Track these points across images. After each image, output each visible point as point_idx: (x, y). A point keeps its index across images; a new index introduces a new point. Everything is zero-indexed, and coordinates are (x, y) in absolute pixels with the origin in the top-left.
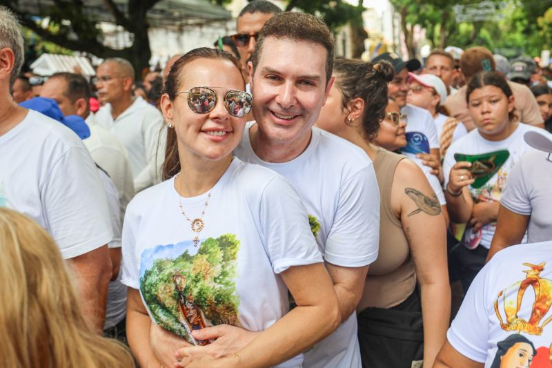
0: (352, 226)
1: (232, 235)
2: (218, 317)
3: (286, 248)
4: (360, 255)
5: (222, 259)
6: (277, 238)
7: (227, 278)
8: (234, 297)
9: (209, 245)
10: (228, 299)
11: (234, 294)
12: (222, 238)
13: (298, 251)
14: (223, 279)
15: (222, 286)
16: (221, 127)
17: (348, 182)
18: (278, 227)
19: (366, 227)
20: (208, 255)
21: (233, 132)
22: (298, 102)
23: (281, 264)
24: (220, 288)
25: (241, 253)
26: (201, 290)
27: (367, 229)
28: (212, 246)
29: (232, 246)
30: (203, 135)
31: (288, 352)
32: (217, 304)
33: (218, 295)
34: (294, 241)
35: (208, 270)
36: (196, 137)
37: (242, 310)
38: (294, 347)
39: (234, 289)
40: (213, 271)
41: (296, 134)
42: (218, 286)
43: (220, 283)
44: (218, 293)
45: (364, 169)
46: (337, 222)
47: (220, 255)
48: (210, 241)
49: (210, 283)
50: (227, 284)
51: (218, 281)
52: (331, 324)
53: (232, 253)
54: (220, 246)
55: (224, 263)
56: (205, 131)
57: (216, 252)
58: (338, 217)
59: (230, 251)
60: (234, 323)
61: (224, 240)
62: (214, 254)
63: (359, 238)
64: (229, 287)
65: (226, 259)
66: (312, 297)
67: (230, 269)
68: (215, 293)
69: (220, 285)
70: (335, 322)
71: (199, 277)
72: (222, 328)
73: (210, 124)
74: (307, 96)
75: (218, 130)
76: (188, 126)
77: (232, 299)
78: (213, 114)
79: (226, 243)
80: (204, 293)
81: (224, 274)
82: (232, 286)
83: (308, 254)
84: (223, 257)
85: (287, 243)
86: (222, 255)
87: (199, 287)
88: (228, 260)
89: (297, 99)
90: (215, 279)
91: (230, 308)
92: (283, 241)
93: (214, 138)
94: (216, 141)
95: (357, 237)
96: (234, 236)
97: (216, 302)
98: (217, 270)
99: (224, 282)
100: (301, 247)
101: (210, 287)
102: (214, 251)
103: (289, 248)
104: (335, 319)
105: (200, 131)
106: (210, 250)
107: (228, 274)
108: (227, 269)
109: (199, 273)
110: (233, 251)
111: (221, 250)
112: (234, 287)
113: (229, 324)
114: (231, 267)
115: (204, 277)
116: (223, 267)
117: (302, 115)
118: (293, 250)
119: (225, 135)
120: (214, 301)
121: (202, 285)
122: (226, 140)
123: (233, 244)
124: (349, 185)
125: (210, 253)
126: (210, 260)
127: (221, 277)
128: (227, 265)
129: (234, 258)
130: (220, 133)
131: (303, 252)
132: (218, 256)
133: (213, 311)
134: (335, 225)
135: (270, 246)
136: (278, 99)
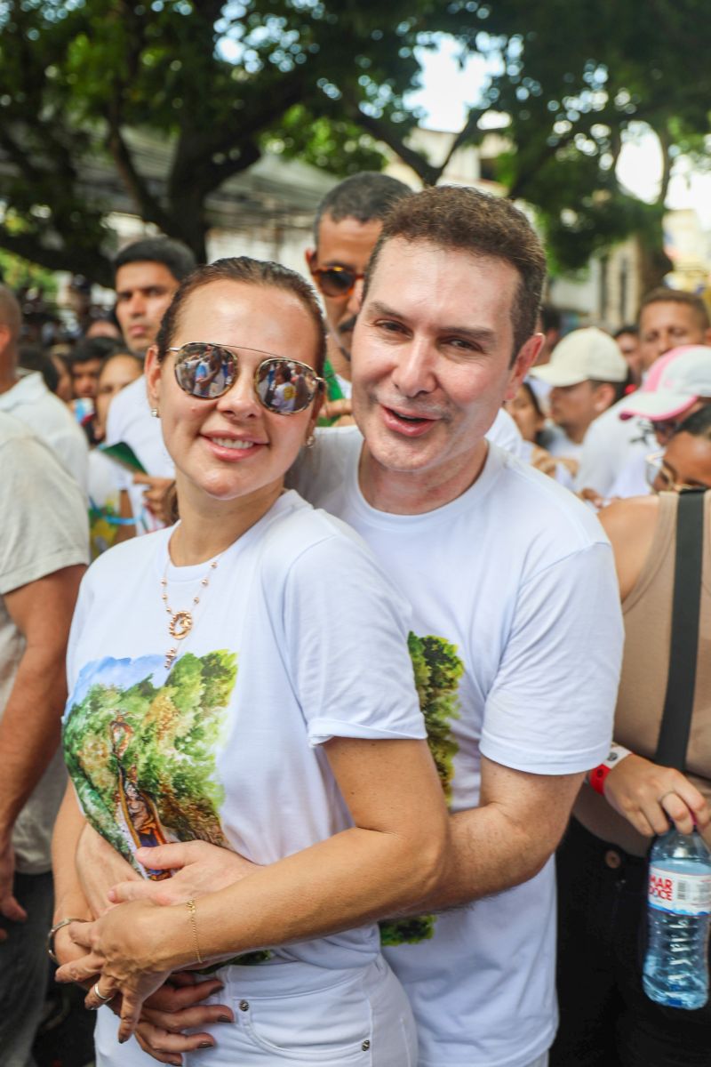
0: (536, 680)
1: (230, 653)
2: (187, 825)
3: (326, 695)
4: (551, 749)
5: (199, 702)
6: (312, 671)
7: (199, 744)
8: (211, 785)
9: (183, 669)
10: (199, 787)
11: (211, 778)
12: (212, 657)
13: (354, 706)
14: (191, 744)
15: (188, 758)
16: (238, 432)
18: (316, 648)
19: (570, 687)
20: (176, 689)
21: (269, 445)
22: (438, 384)
23: (326, 726)
24: (184, 761)
25: (236, 691)
26: (150, 759)
27: (576, 691)
28: (188, 672)
29: (224, 678)
30: (203, 445)
31: (303, 921)
32: (178, 796)
33: (179, 776)
34: (344, 684)
35: (170, 720)
36: (191, 445)
37: (228, 815)
38: (319, 912)
39: (210, 769)
40: (177, 724)
41: (432, 458)
42: (179, 757)
43: (185, 751)
44: (178, 771)
45: (579, 554)
46: (506, 667)
47: (199, 690)
48: (189, 659)
49: (166, 748)
50: (198, 755)
51: (182, 746)
52: (418, 878)
53: (222, 692)
54: (203, 673)
55: (200, 710)
56: (209, 437)
57: (193, 685)
58: (509, 656)
59: (218, 686)
60: (218, 841)
61: (213, 662)
62: (187, 690)
63: (554, 710)
64: (202, 763)
65: (206, 702)
66: (381, 814)
67: (211, 724)
68: (173, 770)
69: (183, 756)
70: (429, 876)
71: (151, 733)
72: (196, 848)
73: (217, 424)
74: (459, 373)
75: (233, 438)
76: (176, 421)
77: (206, 789)
78: (224, 403)
79: (214, 668)
80: (155, 767)
81: (196, 733)
82: (207, 763)
83: (376, 716)
84: (203, 698)
85: (330, 685)
86: (202, 693)
87: (148, 754)
88: (210, 705)
89: (436, 379)
90: (177, 740)
91: (205, 809)
92: (322, 680)
93: (222, 452)
94: (225, 461)
95: (549, 705)
96: (233, 655)
97: (175, 791)
98: (185, 722)
99: (192, 749)
100: (361, 699)
101: (167, 757)
102: (188, 682)
103: (333, 696)
104: (429, 869)
105: (197, 434)
106: (182, 680)
107: (202, 735)
108: (204, 723)
109: (152, 725)
110: (224, 687)
111: (203, 681)
112: (213, 764)
113: (210, 842)
114: (212, 719)
115: (158, 733)
116: (197, 718)
117: (446, 420)
118: (344, 702)
119: (249, 449)
120: (171, 788)
121: (152, 750)
122: (252, 459)
123: (227, 672)
125: (180, 685)
126: (178, 700)
127: (189, 739)
128: (206, 715)
129: (223, 704)
130: (238, 444)
131: (364, 709)
132: (192, 695)
133: (172, 809)
134: (503, 673)
135: (302, 685)
136: (395, 376)
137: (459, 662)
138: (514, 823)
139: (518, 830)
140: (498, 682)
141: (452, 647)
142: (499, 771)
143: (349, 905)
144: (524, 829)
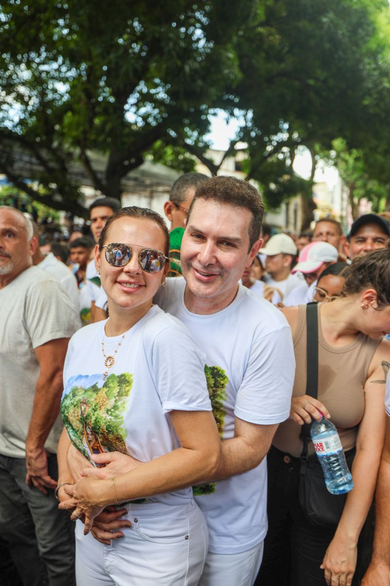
0: (258, 385)
1: (130, 374)
2: (112, 445)
3: (170, 392)
4: (264, 414)
5: (117, 394)
6: (164, 382)
7: (117, 412)
8: (122, 429)
9: (110, 380)
10: (117, 430)
11: (121, 426)
12: (122, 375)
13: (182, 397)
14: (114, 412)
15: (112, 418)
16: (132, 280)
17: (260, 341)
18: (166, 373)
19: (273, 388)
20: (108, 389)
21: (145, 286)
22: (218, 261)
23: (170, 405)
24: (111, 419)
25: (133, 390)
26: (97, 418)
27: (275, 389)
28: (113, 382)
29: (127, 384)
30: (118, 286)
31: (160, 487)
32: (108, 434)
33: (108, 425)
34: (178, 388)
35: (105, 402)
36: (113, 286)
37: (129, 442)
38: (166, 483)
39: (121, 423)
40: (107, 404)
41: (215, 291)
42: (109, 418)
43: (111, 415)
44: (108, 423)
45: (277, 332)
46: (246, 379)
47: (116, 390)
48: (113, 376)
49: (103, 413)
50: (116, 417)
51: (110, 413)
52: (208, 469)
53: (126, 390)
54: (118, 382)
55: (117, 398)
56: (120, 283)
57: (115, 387)
58: (247, 374)
59: (125, 388)
60: (125, 452)
61: (123, 377)
62: (112, 389)
63: (266, 397)
64: (118, 420)
65: (120, 394)
66: (193, 442)
67: (122, 404)
68: (106, 423)
69: (110, 417)
70: (213, 468)
71: (97, 407)
72: (115, 455)
73: (123, 277)
74: (226, 256)
75: (130, 283)
76: (106, 276)
77: (119, 431)
78: (126, 269)
79: (123, 380)
80: (98, 421)
81: (115, 407)
82: (120, 420)
83: (191, 401)
84: (118, 393)
85: (171, 388)
86: (118, 390)
87: (96, 416)
88: (121, 396)
89: (216, 258)
90: (108, 411)
91: (119, 439)
92: (168, 386)
93: (126, 289)
94: (127, 293)
95: (264, 395)
96: (131, 375)
97: (107, 431)
98: (111, 403)
99: (114, 414)
100: (184, 394)
101: (103, 417)
102: (112, 386)
103: (174, 392)
104: (213, 465)
105: (115, 282)
106: (110, 385)
107: (118, 408)
108: (119, 403)
109: (97, 404)
110: (127, 388)
111: (118, 386)
112: (122, 421)
113: (121, 452)
114: (122, 402)
115: (100, 407)
116: (116, 401)
117: (221, 275)
118: (177, 395)
119: (137, 287)
120: (105, 430)
121: (97, 414)
122: (138, 291)
123: (128, 382)
124: (259, 345)
125: (109, 387)
126: (108, 393)
127: (112, 410)
128: (120, 400)
129: (127, 395)
130: (132, 286)
131: (186, 398)
132: (114, 392)
133: (106, 439)
134: (244, 381)
135: (160, 388)
136: (199, 257)
137: (226, 377)
138: (249, 445)
139: (250, 448)
140: (242, 385)
141: (223, 371)
142: (243, 423)
143: (179, 480)
144: (253, 447)
